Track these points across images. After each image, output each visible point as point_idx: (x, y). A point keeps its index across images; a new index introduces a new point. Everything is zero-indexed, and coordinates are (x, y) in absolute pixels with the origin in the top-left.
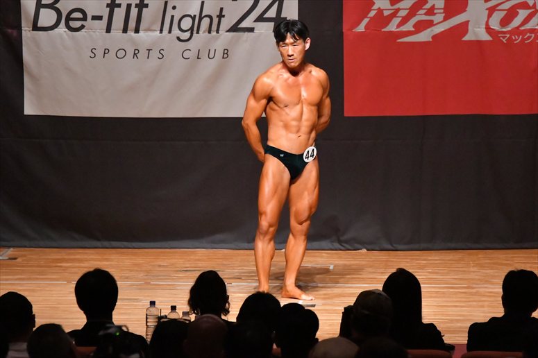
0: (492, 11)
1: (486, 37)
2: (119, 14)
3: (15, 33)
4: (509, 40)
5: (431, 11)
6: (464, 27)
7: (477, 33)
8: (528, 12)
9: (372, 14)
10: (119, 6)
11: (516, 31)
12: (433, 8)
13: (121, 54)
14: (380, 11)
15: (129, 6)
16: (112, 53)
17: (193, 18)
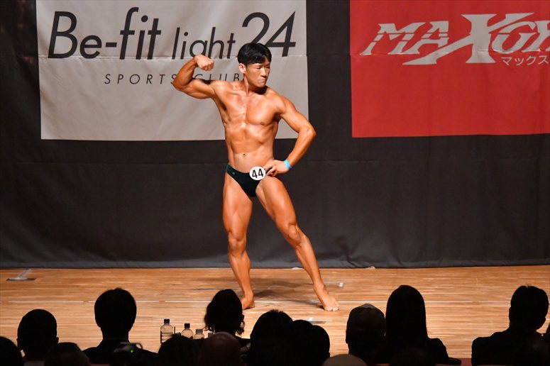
0: (494, 34)
1: (490, 60)
2: (133, 41)
3: (31, 60)
4: (512, 62)
5: (436, 35)
6: (467, 50)
7: (481, 56)
8: (529, 35)
9: (378, 38)
10: (133, 33)
11: (519, 54)
12: (437, 32)
13: (135, 79)
14: (386, 35)
15: (142, 33)
16: (126, 78)
17: (205, 44)
